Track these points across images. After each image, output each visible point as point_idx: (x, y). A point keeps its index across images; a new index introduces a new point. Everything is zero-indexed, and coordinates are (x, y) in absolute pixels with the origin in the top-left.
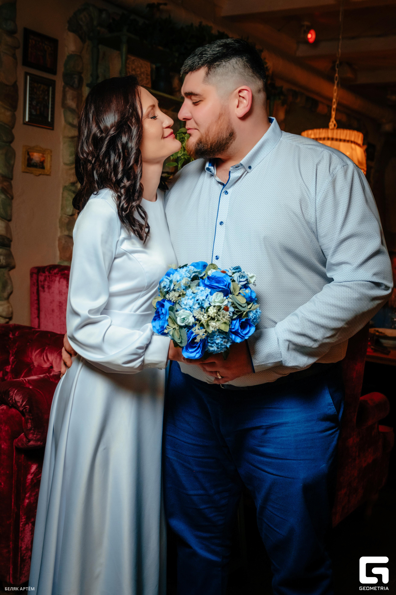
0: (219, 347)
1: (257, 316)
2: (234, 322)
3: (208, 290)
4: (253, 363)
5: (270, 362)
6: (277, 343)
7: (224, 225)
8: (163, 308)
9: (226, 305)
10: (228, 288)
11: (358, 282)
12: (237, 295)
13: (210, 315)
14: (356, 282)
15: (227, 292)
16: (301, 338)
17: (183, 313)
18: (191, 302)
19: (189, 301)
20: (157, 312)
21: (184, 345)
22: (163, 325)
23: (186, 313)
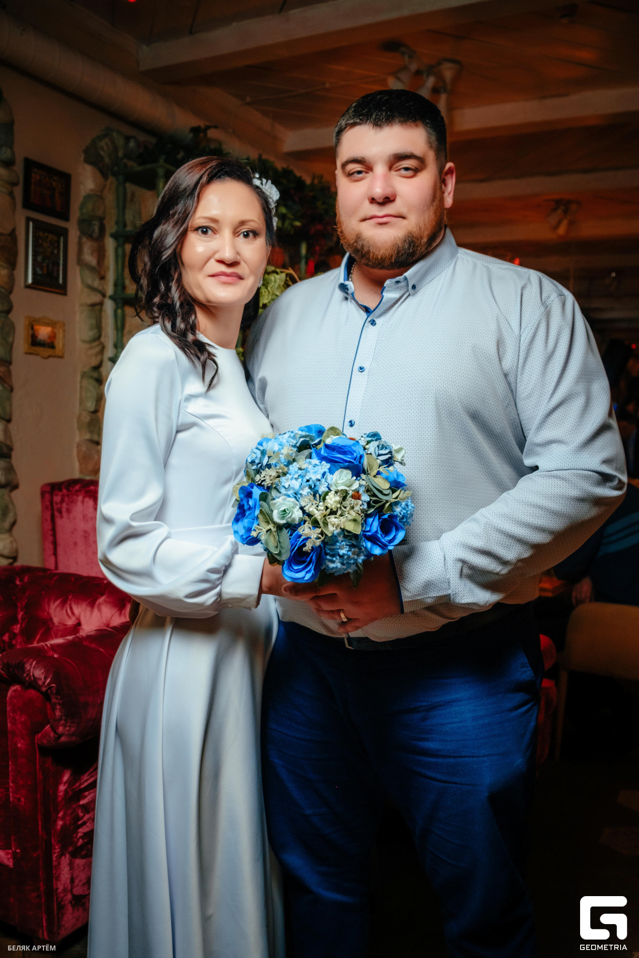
0: (345, 562)
1: (409, 512)
2: (370, 520)
3: (326, 466)
4: (403, 597)
5: (430, 596)
6: (443, 564)
7: (366, 372)
8: (250, 500)
9: (356, 490)
10: (360, 462)
11: (579, 471)
12: (375, 476)
13: (329, 505)
14: (576, 471)
15: (358, 471)
16: (483, 558)
17: (282, 501)
18: (296, 484)
19: (294, 481)
20: (241, 507)
21: (285, 557)
22: (250, 526)
23: (289, 501)
